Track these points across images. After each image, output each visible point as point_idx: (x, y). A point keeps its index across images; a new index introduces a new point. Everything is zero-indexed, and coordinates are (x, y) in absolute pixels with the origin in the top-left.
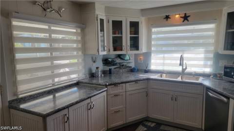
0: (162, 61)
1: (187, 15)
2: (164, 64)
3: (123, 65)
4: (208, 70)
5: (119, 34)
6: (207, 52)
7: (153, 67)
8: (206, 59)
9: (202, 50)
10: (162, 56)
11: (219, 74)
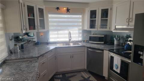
0: (56, 36)
1: (69, 9)
2: (58, 38)
3: (30, 41)
4: (80, 39)
5: (31, 16)
6: (79, 29)
7: (51, 40)
8: (79, 33)
9: (77, 28)
10: (56, 32)
11: (86, 40)
